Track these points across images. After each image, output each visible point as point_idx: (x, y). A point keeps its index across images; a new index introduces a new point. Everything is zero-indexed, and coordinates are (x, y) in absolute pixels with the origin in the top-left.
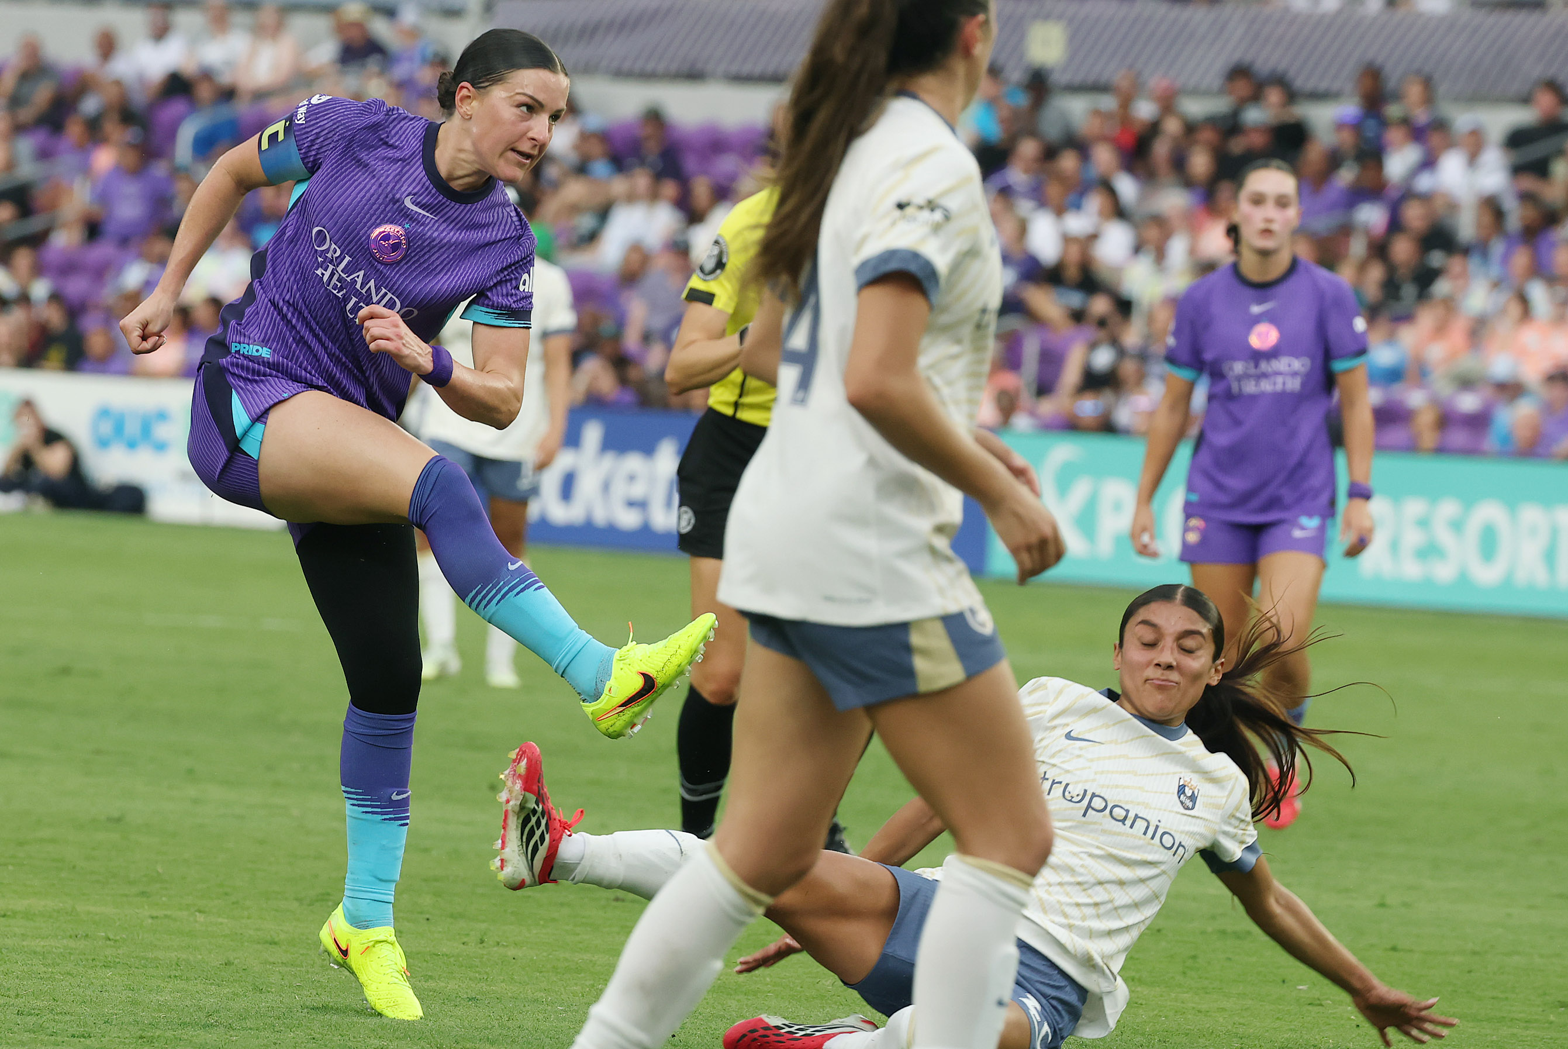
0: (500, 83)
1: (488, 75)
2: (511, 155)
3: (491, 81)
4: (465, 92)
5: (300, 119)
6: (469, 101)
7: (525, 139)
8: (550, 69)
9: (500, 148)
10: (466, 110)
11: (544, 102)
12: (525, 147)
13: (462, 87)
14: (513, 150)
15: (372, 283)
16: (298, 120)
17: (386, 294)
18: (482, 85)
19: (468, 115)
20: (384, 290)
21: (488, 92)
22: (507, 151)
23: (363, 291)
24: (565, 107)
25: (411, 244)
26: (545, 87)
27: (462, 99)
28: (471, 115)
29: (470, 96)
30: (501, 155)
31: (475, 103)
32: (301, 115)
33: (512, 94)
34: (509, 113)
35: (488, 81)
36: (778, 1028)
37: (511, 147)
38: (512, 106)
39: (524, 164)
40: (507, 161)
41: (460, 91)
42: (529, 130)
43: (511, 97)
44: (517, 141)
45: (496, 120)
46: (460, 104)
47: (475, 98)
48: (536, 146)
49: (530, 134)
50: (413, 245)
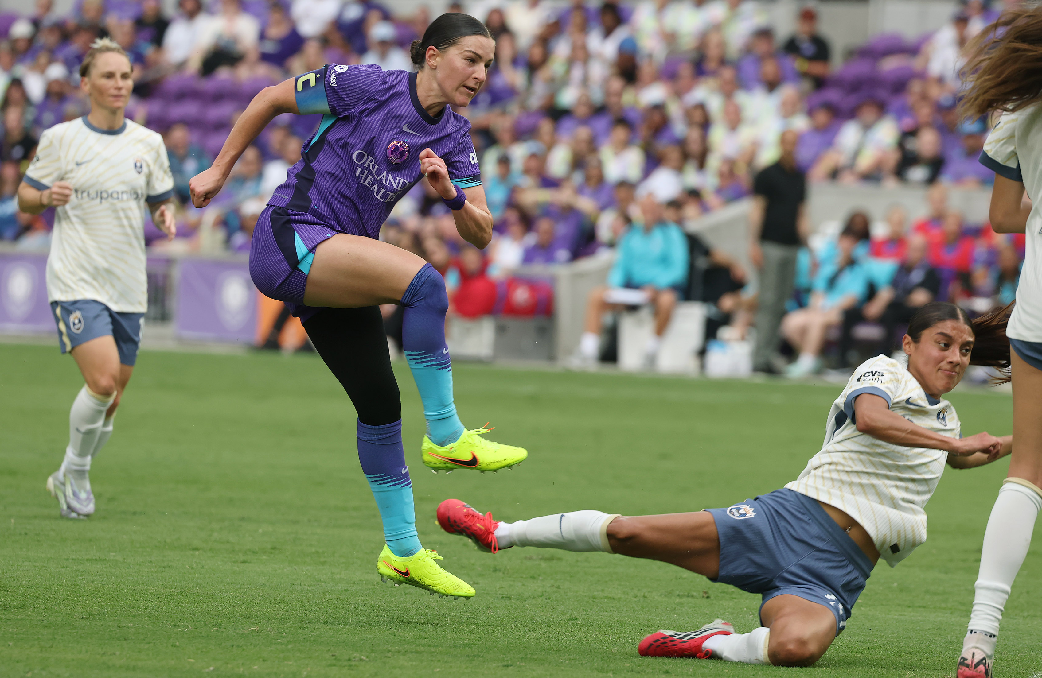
0: (454, 45)
1: (446, 40)
2: (463, 89)
3: (448, 44)
4: (431, 52)
5: (333, 83)
6: (434, 57)
7: (471, 79)
8: (484, 35)
9: (456, 84)
10: (433, 63)
11: (481, 55)
12: (471, 83)
13: (430, 49)
14: (465, 86)
15: (390, 177)
16: (332, 84)
17: (400, 180)
18: (443, 47)
19: (434, 66)
20: (398, 178)
21: (446, 52)
22: (460, 87)
23: (387, 184)
24: (494, 58)
25: (411, 150)
26: (482, 47)
27: (430, 57)
28: (436, 66)
29: (435, 55)
30: (457, 89)
31: (438, 59)
32: (333, 80)
33: (462, 51)
34: (460, 63)
35: (445, 45)
36: (672, 636)
37: (462, 84)
38: (463, 59)
39: (471, 94)
40: (461, 93)
41: (429, 51)
42: (473, 72)
43: (462, 53)
44: (466, 80)
45: (453, 69)
46: (429, 60)
47: (438, 56)
48: (478, 82)
49: (474, 76)
50: (412, 150)
